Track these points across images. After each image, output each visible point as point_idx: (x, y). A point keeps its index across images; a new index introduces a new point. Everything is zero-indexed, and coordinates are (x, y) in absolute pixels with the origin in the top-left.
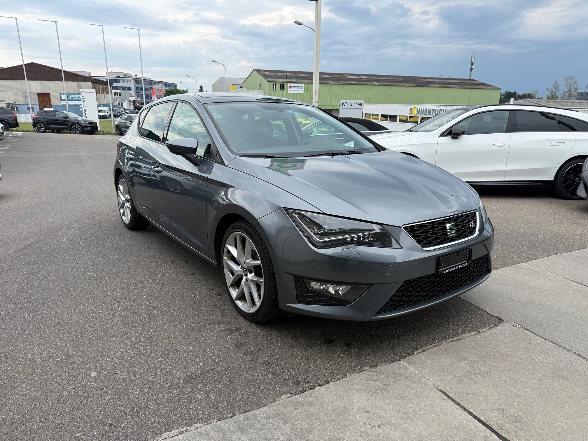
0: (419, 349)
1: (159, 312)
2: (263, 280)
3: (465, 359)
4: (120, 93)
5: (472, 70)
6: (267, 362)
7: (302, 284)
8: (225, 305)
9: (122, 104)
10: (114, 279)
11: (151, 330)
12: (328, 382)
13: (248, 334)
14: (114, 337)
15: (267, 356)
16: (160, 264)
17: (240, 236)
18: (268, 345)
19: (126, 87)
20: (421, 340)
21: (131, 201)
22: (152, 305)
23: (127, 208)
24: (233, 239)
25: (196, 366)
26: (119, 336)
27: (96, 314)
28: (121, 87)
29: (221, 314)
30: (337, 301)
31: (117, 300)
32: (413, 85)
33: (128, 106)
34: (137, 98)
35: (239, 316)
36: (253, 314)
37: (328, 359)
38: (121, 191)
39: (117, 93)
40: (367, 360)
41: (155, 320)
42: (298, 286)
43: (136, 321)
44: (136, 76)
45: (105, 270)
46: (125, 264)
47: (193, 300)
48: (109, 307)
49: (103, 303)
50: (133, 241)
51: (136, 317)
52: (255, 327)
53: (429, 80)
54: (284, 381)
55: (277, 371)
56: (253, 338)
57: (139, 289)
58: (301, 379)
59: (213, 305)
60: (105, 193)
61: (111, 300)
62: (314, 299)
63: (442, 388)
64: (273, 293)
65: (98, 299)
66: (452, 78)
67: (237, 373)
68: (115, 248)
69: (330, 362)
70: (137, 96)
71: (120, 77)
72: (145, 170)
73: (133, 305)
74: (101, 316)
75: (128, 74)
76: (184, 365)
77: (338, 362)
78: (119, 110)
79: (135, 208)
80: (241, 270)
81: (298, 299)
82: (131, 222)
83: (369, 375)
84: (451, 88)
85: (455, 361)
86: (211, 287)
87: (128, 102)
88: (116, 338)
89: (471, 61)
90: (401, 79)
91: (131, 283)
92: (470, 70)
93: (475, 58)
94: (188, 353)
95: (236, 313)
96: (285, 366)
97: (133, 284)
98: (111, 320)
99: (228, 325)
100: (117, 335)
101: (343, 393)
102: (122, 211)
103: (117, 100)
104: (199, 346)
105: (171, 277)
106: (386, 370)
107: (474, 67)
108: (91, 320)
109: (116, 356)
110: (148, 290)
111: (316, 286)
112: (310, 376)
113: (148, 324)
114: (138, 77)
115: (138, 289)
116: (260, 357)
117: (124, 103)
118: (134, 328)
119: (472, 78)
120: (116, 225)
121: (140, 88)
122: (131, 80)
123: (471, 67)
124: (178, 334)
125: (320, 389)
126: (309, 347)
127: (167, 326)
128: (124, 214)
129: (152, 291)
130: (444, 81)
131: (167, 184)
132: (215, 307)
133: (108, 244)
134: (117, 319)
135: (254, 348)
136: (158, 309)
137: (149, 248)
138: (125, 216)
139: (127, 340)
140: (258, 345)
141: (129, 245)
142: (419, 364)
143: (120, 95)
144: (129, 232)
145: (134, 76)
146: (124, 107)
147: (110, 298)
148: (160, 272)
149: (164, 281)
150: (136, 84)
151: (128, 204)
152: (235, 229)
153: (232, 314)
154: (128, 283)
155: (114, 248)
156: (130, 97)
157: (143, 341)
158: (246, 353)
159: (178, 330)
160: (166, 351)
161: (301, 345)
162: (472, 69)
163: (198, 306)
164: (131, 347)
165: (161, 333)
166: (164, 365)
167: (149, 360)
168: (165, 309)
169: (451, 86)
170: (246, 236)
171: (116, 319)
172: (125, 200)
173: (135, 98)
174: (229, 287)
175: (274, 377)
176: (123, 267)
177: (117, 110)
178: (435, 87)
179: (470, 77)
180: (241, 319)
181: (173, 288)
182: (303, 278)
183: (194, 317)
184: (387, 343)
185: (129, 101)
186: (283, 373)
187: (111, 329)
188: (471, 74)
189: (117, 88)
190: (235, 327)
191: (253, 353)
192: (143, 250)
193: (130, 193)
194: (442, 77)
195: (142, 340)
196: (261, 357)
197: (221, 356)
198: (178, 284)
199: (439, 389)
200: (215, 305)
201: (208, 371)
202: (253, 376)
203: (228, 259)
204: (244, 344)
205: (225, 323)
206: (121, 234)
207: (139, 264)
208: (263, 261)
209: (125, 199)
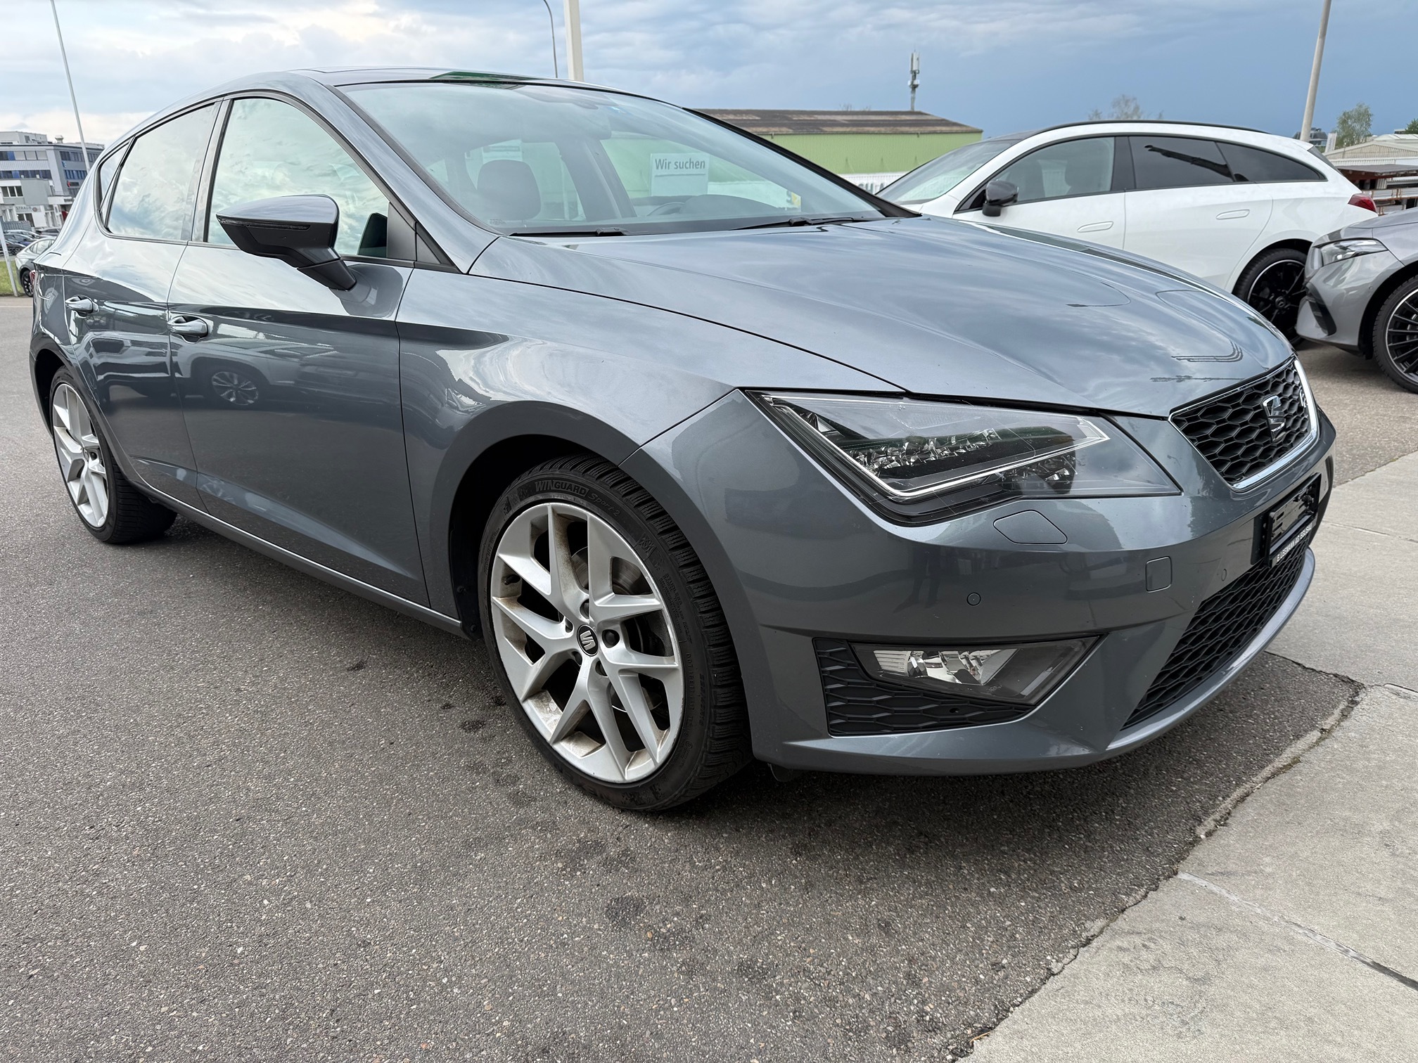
0: (1205, 820)
1: (279, 821)
2: (676, 663)
3: (1359, 831)
4: (19, 189)
5: (917, 89)
6: (753, 968)
7: (849, 665)
8: (509, 761)
9: (29, 217)
10: (81, 717)
11: (266, 902)
12: (1002, 1013)
13: (633, 860)
14: (121, 954)
15: (741, 940)
16: (236, 645)
17: (559, 515)
18: (724, 892)
19: (34, 171)
20: (1192, 787)
21: (104, 452)
22: (247, 795)
23: (93, 478)
24: (527, 531)
25: (488, 1035)
26: (142, 948)
27: (34, 867)
28: (20, 171)
29: (509, 796)
30: (981, 709)
31: (108, 798)
32: (784, 130)
33: (47, 223)
34: (70, 198)
35: (574, 794)
36: (640, 785)
37: (953, 912)
38: (65, 427)
39: (12, 188)
40: (1081, 890)
41: (271, 854)
42: (831, 672)
43: (197, 874)
44: (61, 139)
45: (44, 690)
46: (116, 660)
47: (389, 758)
48: (81, 828)
49: (55, 817)
50: (128, 579)
51: (193, 856)
52: (647, 829)
53: (820, 117)
54: (850, 1039)
55: (804, 999)
56: (660, 875)
57: (185, 740)
58: (906, 1015)
59: (469, 768)
60: (11, 447)
61: (86, 801)
62: (896, 711)
63: (1372, 956)
64: (720, 707)
65: (31, 804)
66: (873, 109)
67: (657, 1036)
68: (70, 608)
69: (969, 925)
70: (71, 193)
71: (14, 144)
72: (135, 354)
73: (175, 808)
74: (52, 870)
75: (35, 134)
76: (441, 1037)
77: (994, 917)
78: (22, 233)
79: (120, 472)
80: (570, 634)
81: (831, 720)
82: (111, 521)
83: (1120, 949)
84: (873, 133)
85: (1335, 842)
86: (439, 700)
87: (46, 210)
88: (131, 962)
89: (912, 68)
90: (757, 118)
91: (148, 724)
92: (911, 90)
93: (920, 60)
94: (439, 981)
95: (559, 787)
96: (823, 970)
97: (156, 727)
98: (97, 884)
99: (549, 836)
100: (134, 944)
101: (1078, 1045)
102: (75, 488)
103: (14, 208)
104: (473, 942)
105: (288, 683)
106: (1163, 921)
107: (919, 83)
108: (17, 896)
109: (146, 1047)
110: (216, 743)
111: (896, 662)
112: (929, 997)
113: (248, 877)
114: (65, 142)
115: (180, 742)
116: (715, 951)
117: (34, 215)
118: (198, 903)
119: (916, 109)
120: (63, 536)
121: (77, 171)
122: (48, 152)
123: (912, 82)
124: (373, 901)
125: (993, 1044)
126: (868, 880)
127: (321, 874)
128: (84, 499)
129: (234, 744)
130: (855, 118)
131: (215, 383)
132: (478, 773)
133: (43, 598)
134: (121, 873)
135: (677, 914)
136: (270, 811)
137: (188, 595)
138: (87, 502)
139: (179, 963)
140: (687, 900)
141: (116, 594)
142: (1243, 875)
143: (20, 193)
144: (110, 551)
145: (55, 141)
146: (36, 226)
147: (78, 792)
148: (246, 671)
149: (265, 701)
150: (64, 162)
151: (94, 465)
152: (534, 493)
153: (546, 791)
154: (137, 725)
155: (66, 611)
156: (49, 198)
157: (242, 953)
158: (662, 944)
159: (371, 882)
160: (348, 985)
161: (838, 873)
162: (914, 87)
163: (414, 779)
164: (197, 988)
165: (308, 905)
166: (358, 1052)
167: (289, 1040)
168: (298, 808)
169: (872, 129)
170: (585, 515)
171: (119, 876)
172: (81, 451)
173: (65, 200)
174: (525, 700)
175: (806, 1027)
176: (111, 670)
177: (18, 233)
178: (837, 133)
179: (913, 107)
180: (588, 803)
181: (307, 724)
182: (851, 641)
183: (414, 822)
184: (1101, 815)
185: (48, 208)
186: (830, 1001)
187: (105, 921)
188: (913, 99)
189: (9, 174)
190: (579, 841)
191: (685, 939)
192: (167, 603)
193: (97, 424)
194: (849, 110)
195: (240, 950)
196: (722, 950)
197: (568, 971)
198: (320, 707)
199: (1368, 961)
200: (475, 768)
201: (545, 1051)
202: (725, 1037)
203: (509, 603)
204: (638, 907)
205: (533, 828)
206: (83, 561)
207: (164, 651)
208: (673, 596)
209: (83, 449)
